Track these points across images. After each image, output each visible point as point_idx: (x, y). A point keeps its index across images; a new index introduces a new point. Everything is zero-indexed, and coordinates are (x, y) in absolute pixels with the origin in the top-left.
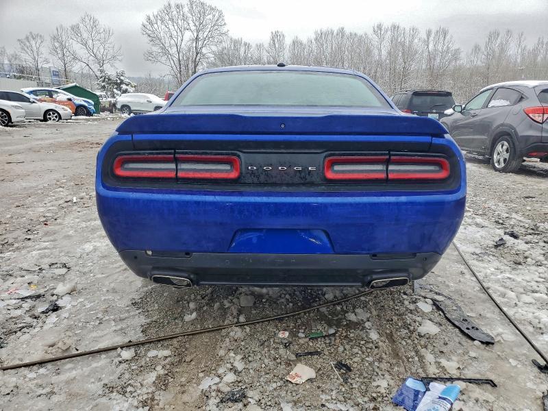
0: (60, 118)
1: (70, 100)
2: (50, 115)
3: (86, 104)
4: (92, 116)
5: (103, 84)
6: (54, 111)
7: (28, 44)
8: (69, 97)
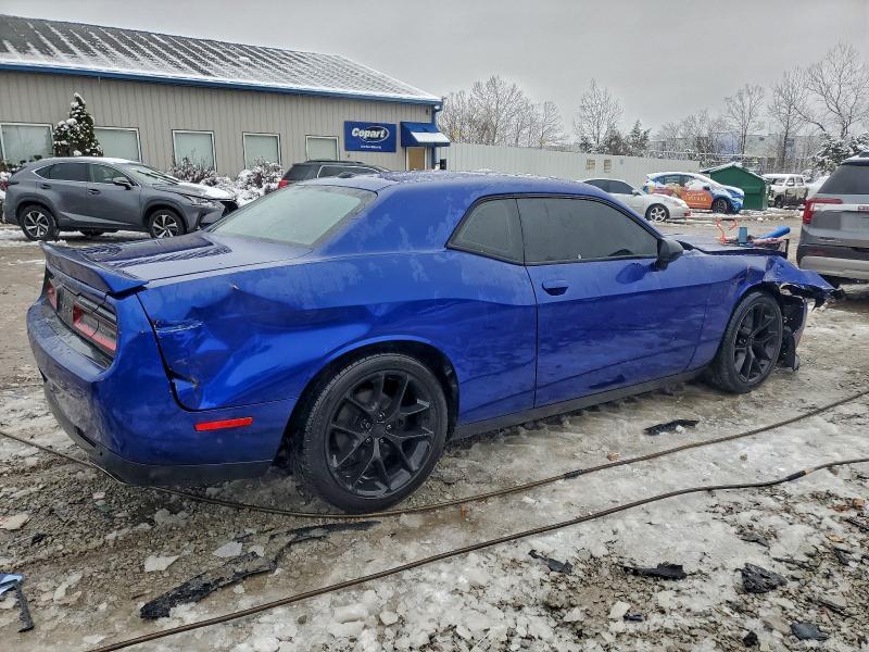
0: (668, 217)
1: (707, 189)
2: (654, 211)
3: (729, 196)
4: (737, 212)
5: (821, 159)
6: (661, 206)
7: (738, 102)
8: (706, 184)
